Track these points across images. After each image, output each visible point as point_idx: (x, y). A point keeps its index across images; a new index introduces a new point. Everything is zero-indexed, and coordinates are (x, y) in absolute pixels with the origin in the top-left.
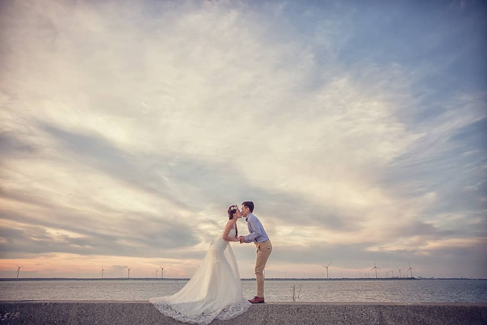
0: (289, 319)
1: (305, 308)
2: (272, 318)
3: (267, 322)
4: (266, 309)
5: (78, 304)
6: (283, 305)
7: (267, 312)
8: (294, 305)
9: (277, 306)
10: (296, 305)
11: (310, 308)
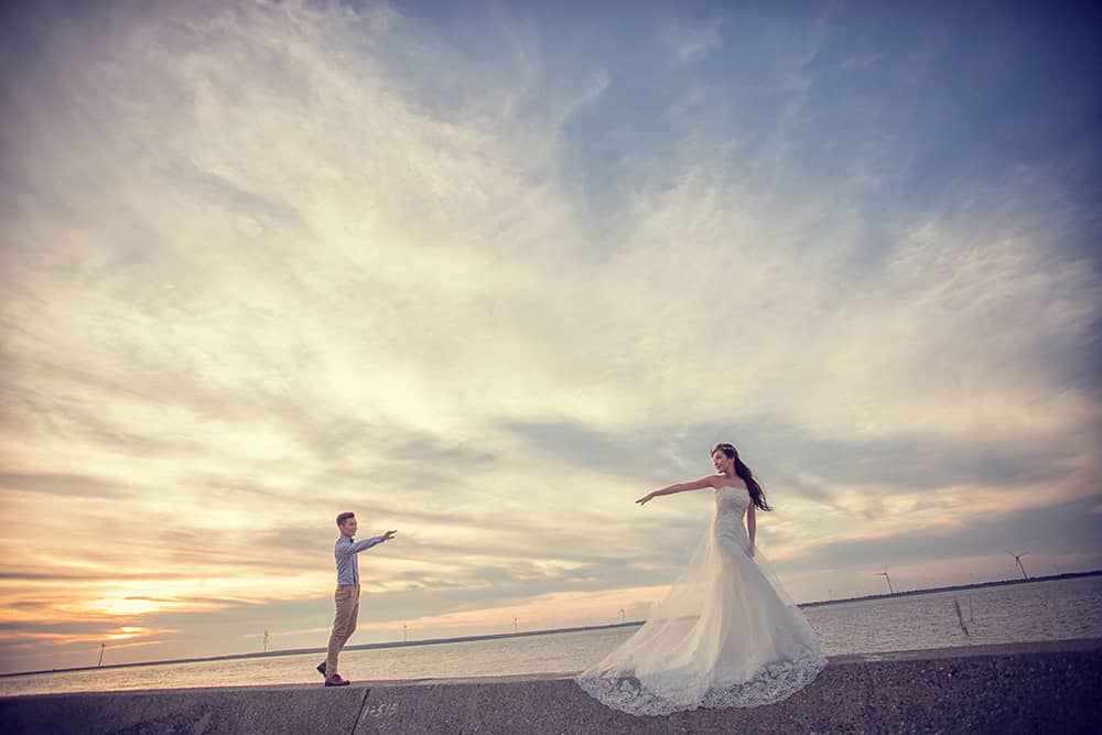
0: (936, 700)
1: (976, 666)
2: (885, 698)
3: (874, 710)
4: (863, 676)
5: (479, 685)
6: (910, 663)
7: (868, 682)
8: (939, 660)
9: (891, 665)
10: (946, 660)
11: (991, 666)
